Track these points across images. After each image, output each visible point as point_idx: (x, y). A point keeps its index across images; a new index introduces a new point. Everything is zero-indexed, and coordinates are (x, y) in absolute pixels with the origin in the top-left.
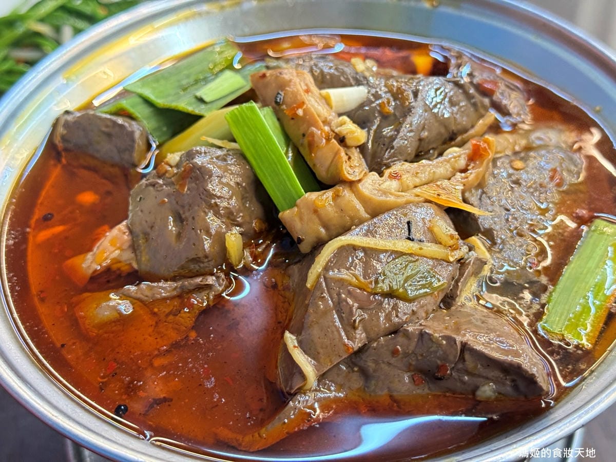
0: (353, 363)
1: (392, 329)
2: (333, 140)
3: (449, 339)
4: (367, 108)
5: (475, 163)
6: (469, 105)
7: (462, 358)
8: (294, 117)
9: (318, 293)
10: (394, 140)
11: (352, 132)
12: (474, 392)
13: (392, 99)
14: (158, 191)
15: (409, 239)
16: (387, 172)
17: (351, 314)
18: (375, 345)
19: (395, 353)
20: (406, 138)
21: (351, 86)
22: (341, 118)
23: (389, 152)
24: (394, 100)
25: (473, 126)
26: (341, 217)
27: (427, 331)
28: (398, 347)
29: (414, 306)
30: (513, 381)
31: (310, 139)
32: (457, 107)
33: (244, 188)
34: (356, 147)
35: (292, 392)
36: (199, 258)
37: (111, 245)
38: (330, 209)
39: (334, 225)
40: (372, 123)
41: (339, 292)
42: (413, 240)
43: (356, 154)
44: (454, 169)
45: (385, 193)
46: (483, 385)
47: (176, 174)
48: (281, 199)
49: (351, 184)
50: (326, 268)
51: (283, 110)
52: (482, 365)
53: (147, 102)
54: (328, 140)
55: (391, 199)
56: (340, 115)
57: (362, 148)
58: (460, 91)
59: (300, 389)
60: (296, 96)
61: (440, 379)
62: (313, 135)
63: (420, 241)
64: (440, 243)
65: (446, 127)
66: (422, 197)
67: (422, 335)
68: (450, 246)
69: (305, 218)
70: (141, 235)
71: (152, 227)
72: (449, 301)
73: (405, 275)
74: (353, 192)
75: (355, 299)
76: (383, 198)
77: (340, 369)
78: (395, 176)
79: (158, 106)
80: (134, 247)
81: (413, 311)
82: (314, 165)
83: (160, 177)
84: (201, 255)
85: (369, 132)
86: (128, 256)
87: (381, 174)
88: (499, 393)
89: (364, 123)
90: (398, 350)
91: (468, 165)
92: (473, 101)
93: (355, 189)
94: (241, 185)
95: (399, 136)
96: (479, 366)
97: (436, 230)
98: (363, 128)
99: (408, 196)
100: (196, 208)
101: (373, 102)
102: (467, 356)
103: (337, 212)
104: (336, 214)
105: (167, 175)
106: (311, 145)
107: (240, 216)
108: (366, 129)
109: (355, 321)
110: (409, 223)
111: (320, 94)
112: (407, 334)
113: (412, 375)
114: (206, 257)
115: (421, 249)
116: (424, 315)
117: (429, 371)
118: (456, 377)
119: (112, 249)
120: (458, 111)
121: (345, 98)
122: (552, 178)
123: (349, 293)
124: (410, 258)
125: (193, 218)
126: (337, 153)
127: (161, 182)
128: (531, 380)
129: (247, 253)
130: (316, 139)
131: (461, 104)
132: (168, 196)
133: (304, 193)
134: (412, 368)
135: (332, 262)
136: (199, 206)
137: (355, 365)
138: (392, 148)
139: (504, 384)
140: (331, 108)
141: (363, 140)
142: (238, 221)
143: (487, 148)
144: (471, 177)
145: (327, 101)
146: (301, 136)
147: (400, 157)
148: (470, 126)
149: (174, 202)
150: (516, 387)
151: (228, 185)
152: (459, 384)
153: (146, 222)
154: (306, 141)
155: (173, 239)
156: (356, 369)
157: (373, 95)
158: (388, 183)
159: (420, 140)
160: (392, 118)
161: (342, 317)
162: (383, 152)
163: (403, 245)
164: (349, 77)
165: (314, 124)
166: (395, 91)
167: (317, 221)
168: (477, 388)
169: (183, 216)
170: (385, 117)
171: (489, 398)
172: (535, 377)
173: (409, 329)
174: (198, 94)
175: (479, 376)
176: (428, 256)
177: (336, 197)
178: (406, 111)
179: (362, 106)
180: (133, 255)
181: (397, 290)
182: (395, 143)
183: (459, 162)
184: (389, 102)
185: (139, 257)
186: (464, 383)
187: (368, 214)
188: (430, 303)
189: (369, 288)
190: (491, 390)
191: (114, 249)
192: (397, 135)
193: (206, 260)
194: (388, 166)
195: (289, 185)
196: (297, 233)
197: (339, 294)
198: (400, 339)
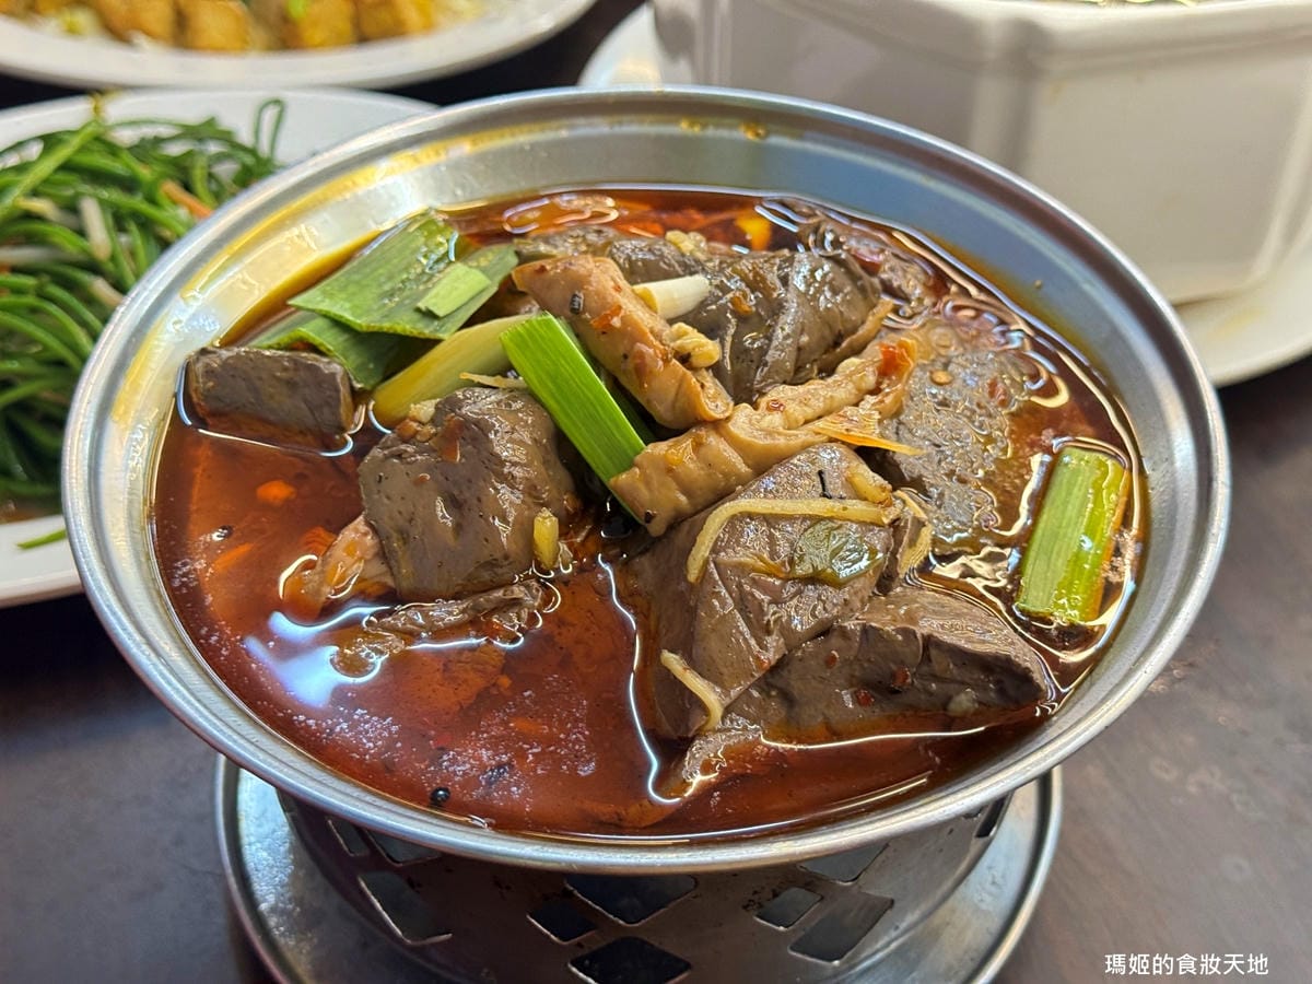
0: (768, 684)
1: (819, 629)
2: (674, 361)
3: (906, 632)
4: (714, 307)
5: (890, 379)
6: (856, 291)
7: (927, 658)
8: (607, 330)
9: (708, 588)
10: (766, 353)
11: (701, 346)
12: (945, 707)
13: (748, 291)
14: (408, 463)
15: (825, 496)
16: (763, 402)
17: (762, 613)
18: (799, 654)
19: (830, 661)
20: (781, 349)
21: (679, 276)
22: (676, 326)
23: (762, 370)
24: (753, 292)
25: (863, 322)
26: (709, 475)
27: (873, 624)
28: (834, 652)
29: (845, 594)
30: (997, 682)
31: (638, 361)
32: (841, 295)
33: (544, 446)
34: (707, 369)
35: (690, 735)
36: (495, 560)
37: (348, 555)
38: (691, 466)
39: (701, 489)
40: (725, 329)
41: (740, 582)
42: (830, 498)
43: (709, 379)
44: (859, 390)
45: (769, 433)
46: (958, 694)
47: (435, 434)
48: (604, 458)
49: (717, 425)
50: (715, 550)
51: (587, 321)
52: (955, 665)
53: (339, 324)
54: (666, 361)
55: (781, 441)
56: (671, 322)
57: (717, 369)
58: (842, 270)
59: (700, 729)
60: (604, 298)
61: (897, 692)
62: (641, 355)
63: (841, 498)
64: (865, 499)
65: (830, 327)
66: (824, 435)
67: (866, 630)
68: (880, 503)
69: (655, 483)
70: (395, 535)
71: (411, 521)
72: (887, 582)
73: (830, 549)
74: (721, 436)
75: (765, 589)
76: (769, 441)
77: (751, 696)
78: (776, 407)
79: (358, 328)
80: (384, 554)
81: (845, 600)
82: (649, 401)
83: (405, 441)
84: (498, 555)
85: (723, 347)
86: (377, 568)
87: (755, 406)
88: (980, 703)
89: (712, 330)
90: (834, 657)
91: (879, 383)
92: (859, 283)
93: (723, 432)
94: (541, 443)
95: (772, 347)
96: (951, 666)
97: (857, 480)
98: (712, 338)
99: (803, 435)
100: (482, 483)
101: (721, 298)
102: (933, 652)
103: (702, 469)
104: (702, 472)
105: (418, 437)
106: (641, 371)
107: (546, 491)
108: (718, 340)
109: (769, 621)
110: (820, 473)
111: (633, 291)
112: (844, 632)
113: (855, 692)
114: (506, 557)
115: (845, 509)
116: (859, 605)
117: (880, 682)
118: (919, 686)
119: (349, 560)
120: (843, 300)
121: (676, 296)
122: (992, 394)
123: (755, 583)
124: (830, 525)
125: (479, 500)
126: (683, 379)
127: (410, 449)
128: (1024, 677)
129: (563, 547)
130: (648, 360)
131: (846, 291)
132: (428, 469)
133: (643, 445)
134: (854, 681)
135: (722, 541)
136: (485, 480)
137: (771, 686)
138: (766, 364)
139: (986, 689)
140: (656, 312)
141: (717, 357)
142: (543, 499)
143: (905, 354)
144: (888, 400)
145: (647, 302)
146: (622, 359)
147: (777, 378)
148: (859, 322)
149: (441, 478)
150: (1001, 691)
151: (521, 443)
152: (923, 697)
153: (400, 513)
154: (630, 365)
155: (450, 538)
156: (774, 693)
157: (717, 286)
158: (769, 418)
159: (799, 349)
160: (756, 320)
161: (749, 618)
162: (752, 373)
163: (819, 506)
164: (673, 262)
165: (642, 339)
166: (751, 278)
167: (674, 485)
168: (950, 698)
169: (460, 498)
170: (743, 319)
171: (966, 712)
172: (1030, 671)
173: (846, 624)
174: (422, 305)
175: (953, 681)
176: (853, 519)
177: (698, 446)
178: (777, 308)
179: (703, 304)
180: (384, 568)
181: (824, 570)
182: (768, 358)
183: (866, 379)
184: (745, 296)
185: (395, 569)
186: (931, 694)
187: (749, 467)
188: (866, 586)
189: (782, 572)
190: (968, 700)
191: (353, 561)
192: (769, 345)
193: (507, 563)
194: (762, 394)
195: (618, 436)
196: (642, 506)
197: (740, 586)
198: (835, 641)
